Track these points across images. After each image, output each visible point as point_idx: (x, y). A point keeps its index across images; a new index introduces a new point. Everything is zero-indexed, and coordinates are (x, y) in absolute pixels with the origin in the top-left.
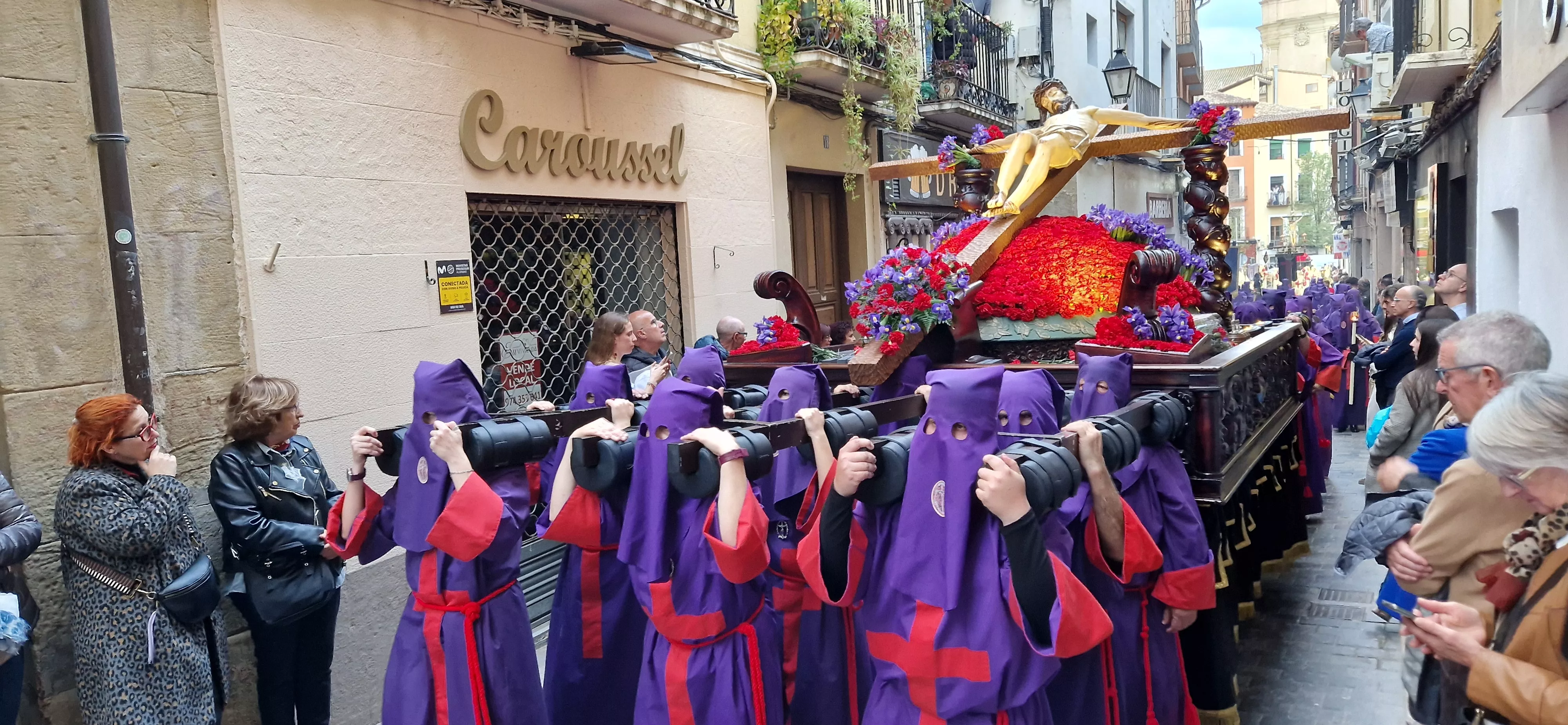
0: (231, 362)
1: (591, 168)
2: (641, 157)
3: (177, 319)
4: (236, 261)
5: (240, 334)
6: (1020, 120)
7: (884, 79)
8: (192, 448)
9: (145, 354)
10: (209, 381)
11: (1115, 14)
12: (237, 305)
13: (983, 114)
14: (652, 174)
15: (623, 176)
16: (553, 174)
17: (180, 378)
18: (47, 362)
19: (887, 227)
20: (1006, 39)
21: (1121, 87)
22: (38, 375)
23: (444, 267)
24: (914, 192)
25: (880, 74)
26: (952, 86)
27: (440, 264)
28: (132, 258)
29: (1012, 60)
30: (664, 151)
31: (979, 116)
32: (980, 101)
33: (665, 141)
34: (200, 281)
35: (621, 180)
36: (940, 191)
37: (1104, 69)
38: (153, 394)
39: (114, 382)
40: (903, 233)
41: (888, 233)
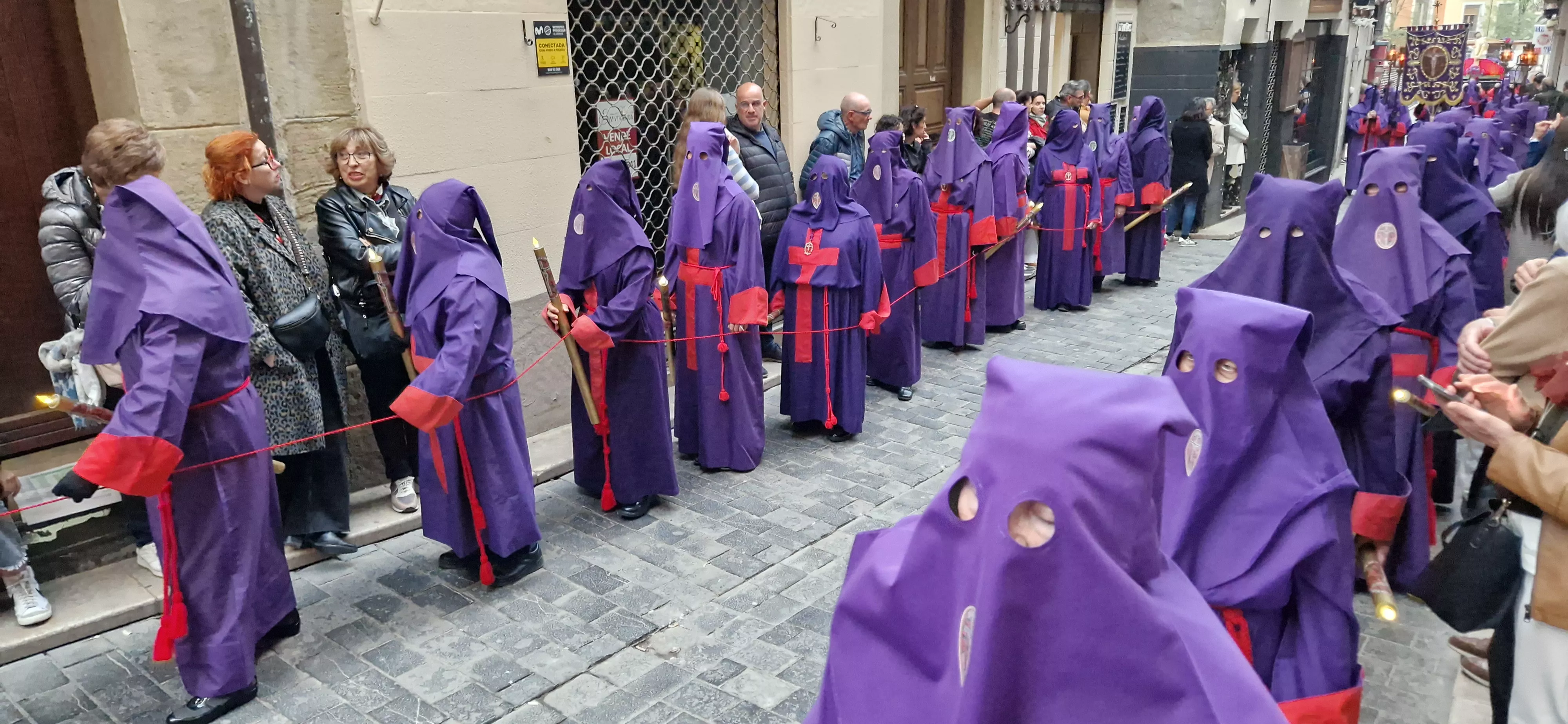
0: (344, 112)
3: (293, 67)
4: (345, 13)
5: (351, 85)
8: (313, 191)
9: (266, 100)
10: (325, 129)
12: (347, 55)
17: (299, 125)
18: (181, 102)
19: (1007, 1)
22: (174, 114)
23: (541, 28)
27: (537, 24)
28: (249, 4)
34: (312, 31)
38: (275, 138)
39: (242, 125)
40: (1026, 9)
41: (1008, 9)
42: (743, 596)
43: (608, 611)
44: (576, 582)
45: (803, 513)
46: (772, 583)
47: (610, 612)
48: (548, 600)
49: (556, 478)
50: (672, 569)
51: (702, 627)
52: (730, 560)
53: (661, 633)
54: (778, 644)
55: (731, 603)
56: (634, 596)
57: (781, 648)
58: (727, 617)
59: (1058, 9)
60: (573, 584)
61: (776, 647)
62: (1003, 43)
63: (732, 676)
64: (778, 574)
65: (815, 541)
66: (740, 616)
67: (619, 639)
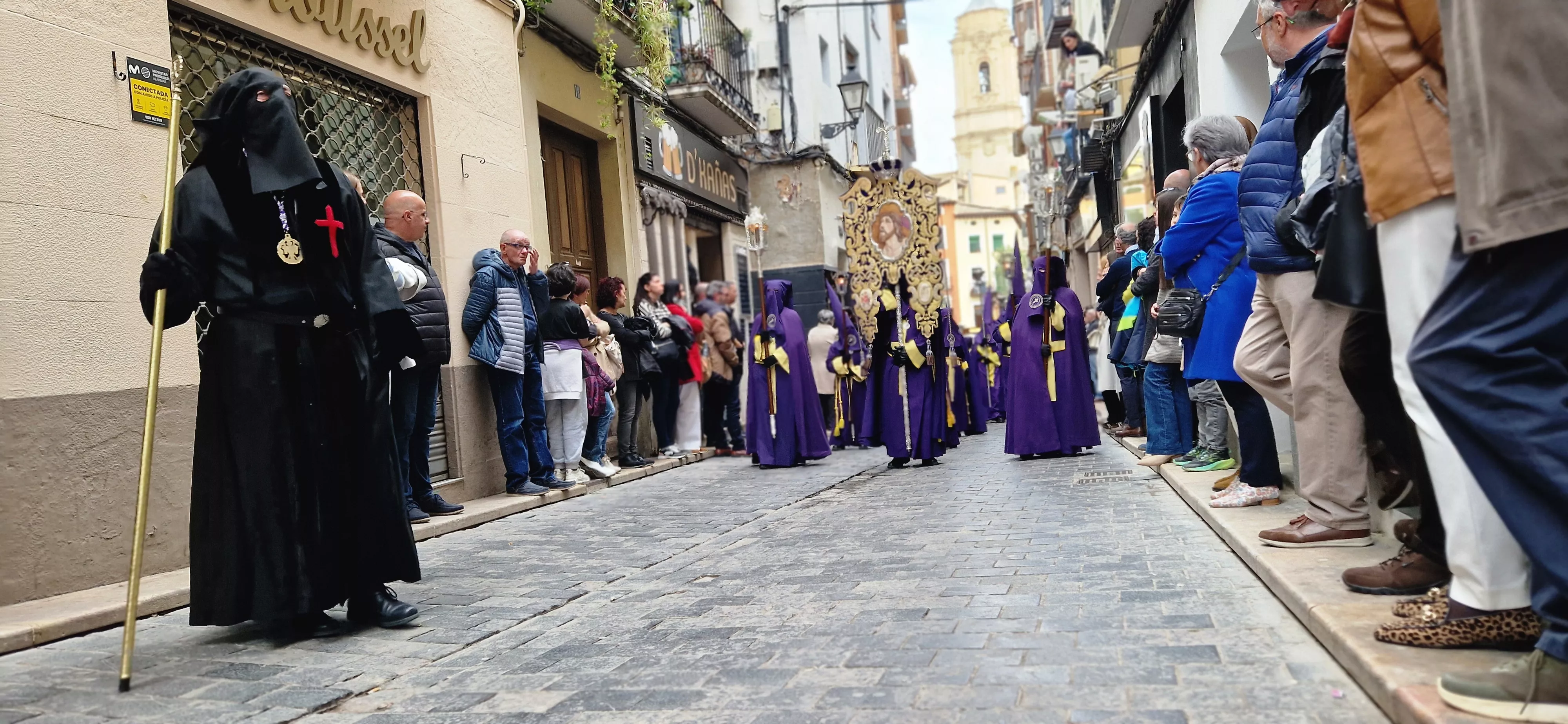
1: (321, 18)
2: (378, 29)
6: (763, 130)
7: (635, 30)
11: (843, 46)
13: (730, 107)
14: (391, 51)
15: (358, 40)
16: (275, 10)
19: (642, 196)
20: (746, 46)
21: (855, 101)
23: (137, 67)
24: (667, 170)
25: (632, 24)
26: (700, 72)
27: (131, 61)
29: (753, 72)
30: (403, 31)
31: (726, 108)
32: (726, 93)
33: (407, 24)
35: (354, 45)
36: (692, 177)
37: (839, 83)
40: (658, 206)
41: (643, 203)
42: (468, 657)
43: (271, 690)
44: (213, 677)
45: (521, 596)
46: (502, 644)
47: (275, 691)
48: (169, 696)
49: (161, 613)
50: (360, 652)
51: (418, 684)
52: (439, 635)
53: (356, 699)
54: (534, 673)
55: (453, 664)
56: (308, 675)
57: (538, 674)
58: (451, 673)
59: (685, 216)
60: (206, 679)
61: (530, 675)
62: (642, 235)
63: (479, 702)
64: (509, 637)
65: (545, 612)
66: (468, 669)
67: (297, 708)
